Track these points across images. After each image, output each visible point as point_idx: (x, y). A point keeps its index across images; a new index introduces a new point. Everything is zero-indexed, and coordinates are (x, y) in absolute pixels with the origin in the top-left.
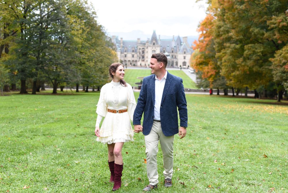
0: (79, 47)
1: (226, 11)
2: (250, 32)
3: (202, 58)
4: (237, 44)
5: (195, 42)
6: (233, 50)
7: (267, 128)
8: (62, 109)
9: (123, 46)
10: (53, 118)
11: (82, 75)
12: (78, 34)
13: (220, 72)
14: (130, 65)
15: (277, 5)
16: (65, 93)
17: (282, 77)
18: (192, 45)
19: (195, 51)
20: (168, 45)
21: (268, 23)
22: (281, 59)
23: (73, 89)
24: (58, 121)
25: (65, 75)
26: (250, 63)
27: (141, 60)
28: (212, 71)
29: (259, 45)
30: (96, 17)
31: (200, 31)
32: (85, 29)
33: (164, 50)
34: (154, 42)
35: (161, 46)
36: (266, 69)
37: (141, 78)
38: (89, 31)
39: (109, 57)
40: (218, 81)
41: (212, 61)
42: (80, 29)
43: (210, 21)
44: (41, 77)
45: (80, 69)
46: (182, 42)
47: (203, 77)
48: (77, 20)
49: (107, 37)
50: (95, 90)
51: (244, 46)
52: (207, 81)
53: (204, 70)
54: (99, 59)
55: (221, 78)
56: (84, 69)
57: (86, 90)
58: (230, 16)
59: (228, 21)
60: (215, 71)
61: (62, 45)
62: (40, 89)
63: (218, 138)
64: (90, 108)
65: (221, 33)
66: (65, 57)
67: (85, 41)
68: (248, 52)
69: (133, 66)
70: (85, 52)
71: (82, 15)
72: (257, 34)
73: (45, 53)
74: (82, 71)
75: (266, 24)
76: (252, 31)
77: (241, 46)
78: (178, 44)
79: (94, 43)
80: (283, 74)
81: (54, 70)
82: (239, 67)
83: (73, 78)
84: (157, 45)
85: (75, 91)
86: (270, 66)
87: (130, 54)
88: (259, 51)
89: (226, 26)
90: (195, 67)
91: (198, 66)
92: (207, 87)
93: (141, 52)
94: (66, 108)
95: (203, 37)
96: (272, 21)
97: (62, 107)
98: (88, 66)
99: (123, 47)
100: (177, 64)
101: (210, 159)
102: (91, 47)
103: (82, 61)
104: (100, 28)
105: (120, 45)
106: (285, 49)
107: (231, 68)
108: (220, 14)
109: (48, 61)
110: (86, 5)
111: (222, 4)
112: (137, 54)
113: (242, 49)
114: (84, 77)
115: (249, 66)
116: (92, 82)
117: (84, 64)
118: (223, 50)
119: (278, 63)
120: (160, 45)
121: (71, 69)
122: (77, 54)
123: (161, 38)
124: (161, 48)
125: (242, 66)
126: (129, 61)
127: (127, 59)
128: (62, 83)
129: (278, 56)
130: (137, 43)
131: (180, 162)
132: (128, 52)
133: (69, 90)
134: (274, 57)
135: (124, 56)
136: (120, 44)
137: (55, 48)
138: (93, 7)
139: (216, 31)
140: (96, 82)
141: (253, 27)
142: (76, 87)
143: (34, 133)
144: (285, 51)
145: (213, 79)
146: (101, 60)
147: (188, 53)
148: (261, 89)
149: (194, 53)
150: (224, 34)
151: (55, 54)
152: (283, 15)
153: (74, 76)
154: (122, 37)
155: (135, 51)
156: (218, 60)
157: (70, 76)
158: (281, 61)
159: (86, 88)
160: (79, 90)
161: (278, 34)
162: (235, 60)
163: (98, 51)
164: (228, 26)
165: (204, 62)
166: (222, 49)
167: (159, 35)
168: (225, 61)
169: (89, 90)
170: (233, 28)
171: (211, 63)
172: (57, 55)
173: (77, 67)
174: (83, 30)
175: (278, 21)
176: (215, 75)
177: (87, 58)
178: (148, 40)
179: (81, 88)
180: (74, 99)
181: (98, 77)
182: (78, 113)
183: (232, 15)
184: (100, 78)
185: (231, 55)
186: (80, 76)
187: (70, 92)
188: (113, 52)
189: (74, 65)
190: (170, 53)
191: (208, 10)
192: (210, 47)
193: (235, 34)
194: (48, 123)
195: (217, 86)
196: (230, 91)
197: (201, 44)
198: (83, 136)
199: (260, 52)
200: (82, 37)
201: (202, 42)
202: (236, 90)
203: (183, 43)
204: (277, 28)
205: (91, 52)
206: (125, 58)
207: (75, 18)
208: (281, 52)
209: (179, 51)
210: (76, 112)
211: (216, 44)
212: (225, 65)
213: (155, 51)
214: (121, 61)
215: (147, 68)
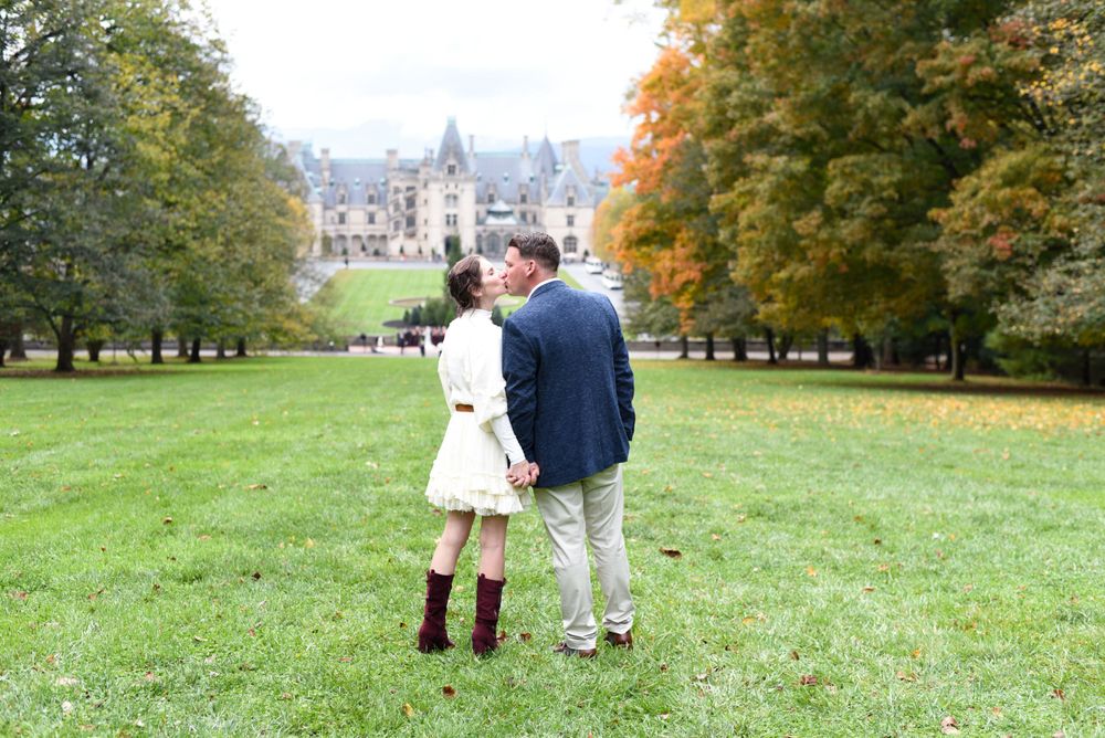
0: (161, 182)
2: (849, 105)
3: (649, 218)
4: (797, 158)
5: (620, 157)
6: (782, 179)
8: (93, 439)
9: (332, 180)
10: (48, 487)
11: (174, 293)
12: (154, 130)
14: (362, 254)
16: (106, 368)
17: (980, 283)
20: (506, 175)
21: (921, 68)
22: (977, 210)
23: (138, 353)
24: (71, 501)
25: (106, 296)
26: (849, 230)
27: (401, 233)
28: (690, 269)
29: (883, 158)
30: (224, 61)
31: (636, 112)
32: (181, 110)
33: (491, 192)
34: (452, 162)
35: (479, 179)
37: (405, 304)
38: (198, 117)
39: (280, 221)
41: (688, 231)
42: (163, 110)
43: (678, 73)
45: (167, 272)
46: (559, 159)
47: (652, 290)
48: (150, 71)
49: (268, 143)
50: (228, 353)
53: (659, 266)
54: (242, 228)
56: (180, 271)
57: (190, 352)
58: (769, 43)
59: (758, 65)
61: (90, 175)
62: (7, 355)
64: (214, 431)
65: (729, 114)
66: (104, 223)
67: (183, 157)
68: (842, 188)
69: (374, 258)
70: (185, 201)
71: (168, 52)
73: (18, 207)
74: (173, 278)
77: (812, 166)
78: (543, 170)
79: (220, 164)
80: (984, 272)
81: (61, 278)
82: (809, 248)
83: (137, 307)
84: (463, 176)
85: (150, 360)
87: (360, 209)
88: (884, 180)
89: (749, 86)
90: (623, 252)
91: (634, 251)
92: (665, 330)
93: (403, 202)
94: (112, 435)
95: (650, 135)
96: (936, 62)
97: (94, 431)
98: (196, 258)
99: (332, 184)
102: (206, 181)
103: (171, 238)
104: (241, 104)
105: (317, 177)
106: (991, 170)
107: (773, 252)
108: (726, 38)
109: (32, 241)
110: (185, 15)
112: (386, 209)
114: (181, 302)
115: (848, 242)
116: (216, 323)
117: (182, 251)
118: (741, 180)
119: (967, 227)
120: (476, 173)
121: (128, 270)
122: (151, 209)
123: (477, 149)
124: (479, 184)
125: (818, 244)
126: (357, 237)
127: (349, 230)
128: (92, 329)
129: (966, 200)
130: (385, 168)
132: (350, 202)
133: (122, 355)
135: (337, 219)
136: (320, 171)
137: (62, 188)
138: (211, 22)
139: (709, 107)
140: (233, 321)
141: (858, 89)
142: (150, 344)
144: (990, 178)
145: (694, 297)
146: (251, 231)
147: (581, 204)
151: (63, 213)
152: (979, 39)
153: (142, 298)
154: (325, 147)
155: (379, 198)
156: (719, 222)
157: (124, 299)
158: (979, 219)
159: (190, 345)
160: (164, 353)
161: (960, 111)
162: (789, 220)
163: (236, 198)
165: (656, 233)
167: (472, 137)
168: (751, 227)
169: (202, 353)
170: (782, 95)
171: (684, 235)
172: (68, 214)
173: (154, 264)
174: (172, 115)
175: (962, 59)
176: (701, 281)
177: (195, 225)
178: (429, 155)
179: (172, 345)
180: (142, 390)
181: (238, 299)
182: (162, 455)
183: (775, 42)
184: (245, 305)
186: (165, 298)
187: (126, 364)
188: (294, 202)
189: (141, 254)
190: (515, 203)
191: (666, 30)
192: (679, 174)
194: (23, 513)
196: (758, 343)
197: (644, 162)
198: (195, 583)
199: (891, 184)
200: (173, 143)
201: (647, 153)
203: (564, 164)
204: (957, 90)
205: (209, 200)
206: (341, 227)
207: (142, 63)
208: (977, 185)
209: (549, 195)
210: (154, 452)
211: (712, 157)
212: (750, 241)
213: (455, 197)
214: (327, 242)
215: (427, 261)
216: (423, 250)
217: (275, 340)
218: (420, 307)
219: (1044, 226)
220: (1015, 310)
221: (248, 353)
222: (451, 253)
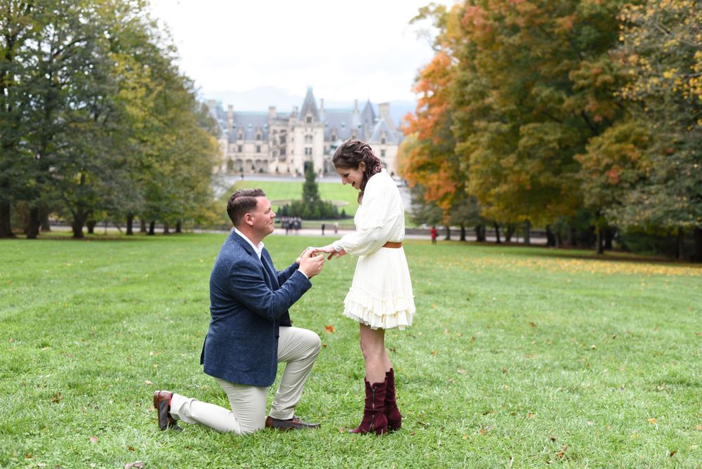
0: (137, 128)
1: (479, 48)
2: (532, 95)
3: (424, 154)
4: (505, 123)
5: (408, 118)
6: (495, 136)
8: (123, 265)
9: (235, 125)
11: (145, 193)
12: (136, 98)
13: (467, 187)
14: (252, 172)
15: (592, 37)
16: (101, 237)
17: (602, 197)
18: (400, 123)
19: (408, 137)
20: (343, 123)
21: (572, 75)
22: (600, 156)
25: (107, 194)
26: (532, 165)
27: (277, 159)
28: (449, 185)
29: (552, 124)
30: (177, 58)
31: (419, 90)
32: (151, 87)
33: (334, 134)
34: (309, 115)
35: (326, 126)
36: (567, 178)
37: (279, 203)
38: (161, 92)
39: (205, 151)
40: (461, 208)
41: (448, 162)
42: (141, 87)
43: (444, 68)
44: (51, 198)
45: (141, 180)
46: (377, 114)
47: (426, 198)
48: (134, 64)
49: (198, 103)
50: (171, 231)
51: (519, 126)
52: (436, 208)
53: (430, 183)
54: (184, 156)
55: (468, 201)
56: (148, 180)
57: (148, 230)
58: (488, 59)
59: (482, 70)
60: (454, 184)
61: (96, 123)
63: (453, 306)
65: (467, 98)
66: (106, 152)
67: (151, 115)
68: (527, 141)
69: (259, 174)
70: (152, 139)
71: (143, 53)
72: (546, 100)
74: (144, 184)
75: (568, 79)
76: (537, 95)
77: (513, 127)
78: (367, 121)
79: (172, 119)
80: (604, 191)
82: (509, 175)
83: (125, 201)
84: (316, 124)
85: (126, 233)
86: (577, 171)
87: (252, 143)
88: (551, 138)
89: (479, 82)
90: (409, 174)
91: (416, 173)
92: (435, 222)
93: (278, 139)
95: (427, 105)
96: (580, 72)
98: (159, 173)
99: (234, 127)
102: (164, 128)
103: (144, 161)
105: (226, 123)
106: (610, 133)
107: (489, 177)
108: (466, 53)
110: (154, 31)
111: (469, 33)
112: (268, 143)
113: (515, 133)
114: (147, 197)
115: (531, 173)
116: (167, 211)
117: (150, 169)
118: (472, 135)
119: (595, 165)
120: (324, 122)
121: (120, 180)
122: (133, 144)
123: (326, 106)
124: (327, 129)
125: (514, 172)
126: (249, 161)
127: (244, 156)
129: (594, 150)
130: (267, 118)
132: (245, 139)
134: (584, 152)
135: (237, 149)
136: (226, 119)
138: (169, 36)
139: (455, 92)
140: (177, 210)
141: (538, 85)
142: (127, 224)
144: (608, 138)
145: (451, 202)
146: (189, 158)
147: (390, 143)
148: (560, 225)
149: (405, 141)
150: (476, 99)
151: (83, 145)
152: (604, 60)
153: (127, 195)
154: (230, 104)
155: (264, 137)
156: (461, 159)
157: (117, 196)
158: (601, 161)
159: (148, 225)
160: (134, 230)
161: (593, 100)
162: (499, 159)
163: (181, 138)
164: (484, 81)
165: (429, 164)
166: (469, 134)
167: (322, 100)
168: (477, 162)
169: (156, 230)
170: (495, 88)
171: (445, 165)
172: (87, 146)
174: (147, 89)
175: (594, 71)
176: (455, 193)
177: (158, 154)
178: (295, 110)
179: (138, 225)
181: (180, 198)
183: (491, 58)
184: (185, 201)
185: (489, 147)
186: (140, 196)
188: (213, 139)
189: (127, 171)
191: (439, 42)
192: (442, 129)
193: (498, 101)
195: (459, 218)
196: (491, 232)
197: (423, 121)
199: (554, 140)
200: (146, 106)
201: (425, 116)
202: (506, 230)
203: (380, 117)
204: (592, 89)
205: (166, 139)
206: (240, 154)
207: (129, 60)
208: (601, 142)
209: (370, 137)
211: (456, 122)
212: (477, 170)
213: (311, 137)
214: (230, 163)
215: (292, 177)
216: (291, 170)
217: (199, 223)
218: (287, 206)
219: (637, 166)
220: (615, 212)
221: (183, 231)
222: (308, 171)
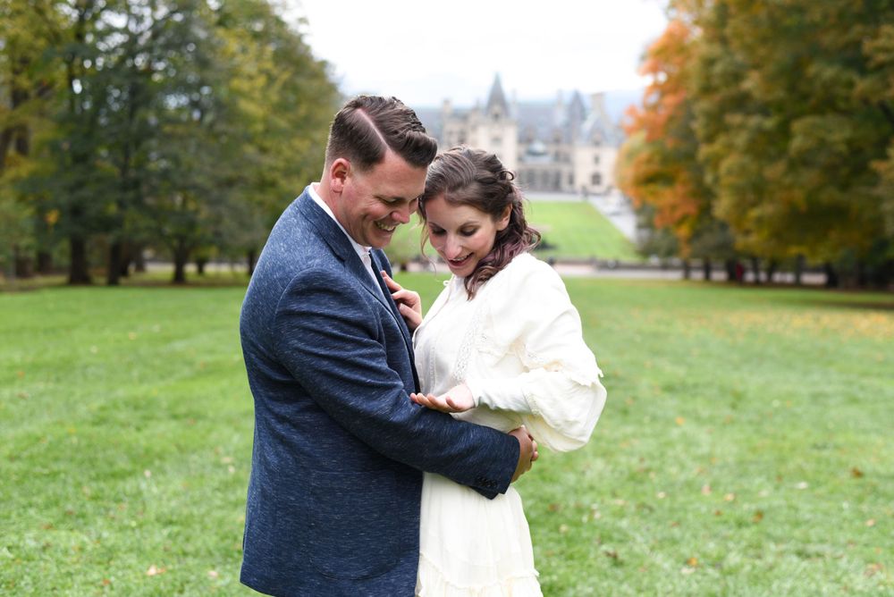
1: (732, 10)
2: (809, 77)
3: (654, 162)
4: (769, 116)
5: (632, 111)
6: (756, 135)
7: (862, 388)
12: (253, 90)
13: (715, 208)
16: (210, 280)
18: (620, 118)
19: (630, 138)
20: (542, 120)
25: (214, 223)
26: (808, 177)
28: (687, 204)
32: (274, 74)
33: (530, 134)
34: (497, 110)
35: (520, 123)
36: (860, 195)
38: (288, 80)
41: (686, 172)
42: (259, 75)
43: (680, 42)
47: (656, 221)
48: (250, 44)
51: (790, 120)
53: (662, 201)
55: (716, 227)
58: (745, 26)
60: (696, 203)
61: (201, 127)
62: (132, 268)
63: (711, 420)
67: (277, 113)
68: (802, 143)
71: (264, 27)
72: (830, 83)
73: (145, 152)
75: (862, 53)
76: (816, 76)
77: (781, 123)
78: (573, 117)
79: (304, 117)
82: (776, 191)
83: (239, 232)
84: (506, 122)
85: (244, 273)
86: (874, 185)
88: (837, 137)
89: (732, 59)
92: (671, 252)
95: (658, 93)
96: (879, 43)
100: (571, 180)
101: (689, 485)
102: (293, 130)
103: (265, 176)
107: (748, 194)
109: (157, 179)
113: (784, 132)
115: (808, 187)
117: (274, 187)
118: (723, 134)
120: (517, 118)
121: (231, 203)
122: (250, 153)
131: (600, 493)
133: (224, 269)
134: (885, 157)
137: (181, 138)
141: (817, 63)
143: (144, 410)
145: (692, 228)
148: (845, 260)
149: (628, 143)
150: (727, 85)
151: (180, 157)
153: (242, 224)
157: (228, 225)
164: (740, 58)
166: (718, 133)
168: (730, 173)
171: (683, 175)
174: (268, 78)
176: (697, 215)
177: (285, 166)
183: (750, 25)
185: (747, 151)
187: (228, 277)
190: (550, 145)
191: (673, 4)
197: (652, 115)
199: (841, 141)
201: (654, 108)
205: (296, 146)
207: (242, 37)
209: (579, 137)
212: (730, 184)
213: (499, 140)
